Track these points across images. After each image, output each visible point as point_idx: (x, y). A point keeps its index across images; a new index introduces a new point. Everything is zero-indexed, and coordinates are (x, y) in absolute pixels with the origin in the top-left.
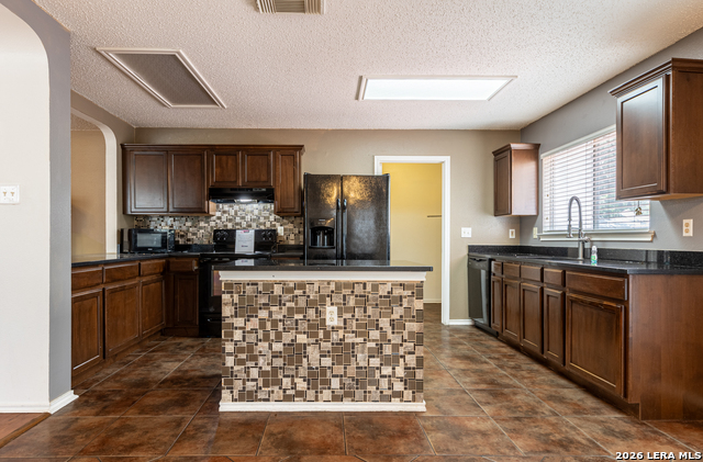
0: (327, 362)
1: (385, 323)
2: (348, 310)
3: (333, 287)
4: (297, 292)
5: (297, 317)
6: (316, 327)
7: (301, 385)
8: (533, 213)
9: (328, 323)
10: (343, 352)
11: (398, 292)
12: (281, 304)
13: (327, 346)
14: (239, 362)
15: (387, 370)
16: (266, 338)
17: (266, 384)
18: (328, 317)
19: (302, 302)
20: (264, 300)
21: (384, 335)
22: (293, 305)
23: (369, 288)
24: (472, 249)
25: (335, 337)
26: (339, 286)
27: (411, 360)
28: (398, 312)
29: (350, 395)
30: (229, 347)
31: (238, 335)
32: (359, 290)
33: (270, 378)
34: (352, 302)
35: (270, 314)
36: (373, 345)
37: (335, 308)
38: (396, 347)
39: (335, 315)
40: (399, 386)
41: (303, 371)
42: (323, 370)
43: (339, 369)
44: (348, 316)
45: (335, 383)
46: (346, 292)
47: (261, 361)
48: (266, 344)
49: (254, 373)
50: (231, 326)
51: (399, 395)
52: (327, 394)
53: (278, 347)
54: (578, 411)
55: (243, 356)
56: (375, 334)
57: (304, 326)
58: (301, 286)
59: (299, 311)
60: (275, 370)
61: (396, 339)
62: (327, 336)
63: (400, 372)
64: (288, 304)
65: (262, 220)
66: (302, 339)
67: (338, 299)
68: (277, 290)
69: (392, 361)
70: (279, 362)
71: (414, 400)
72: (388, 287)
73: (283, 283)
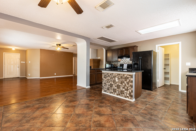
0: (116, 88)
1: (125, 82)
2: (120, 79)
3: (117, 74)
6: (114, 81)
7: (112, 91)
10: (118, 87)
11: (128, 76)
13: (116, 85)
14: (104, 85)
15: (126, 92)
16: (108, 82)
17: (108, 90)
18: (116, 80)
19: (112, 77)
20: (107, 76)
21: (125, 85)
23: (123, 75)
27: (130, 90)
28: (128, 80)
29: (119, 95)
30: (103, 83)
31: (104, 81)
32: (121, 75)
34: (120, 78)
35: (108, 78)
36: (123, 86)
37: (117, 78)
38: (127, 87)
40: (128, 95)
41: (113, 89)
43: (118, 90)
45: (117, 92)
46: (119, 75)
47: (107, 86)
50: (103, 79)
51: (128, 97)
52: (116, 94)
53: (109, 84)
55: (105, 84)
56: (124, 84)
57: (113, 81)
58: (112, 74)
59: (112, 78)
60: (109, 88)
61: (128, 86)
62: (116, 83)
63: (128, 92)
64: (110, 77)
65: (129, 62)
66: (112, 83)
68: (109, 74)
69: (127, 90)
70: (109, 86)
71: (131, 99)
72: (126, 75)
73: (110, 73)
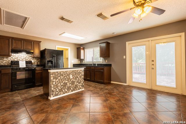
1: (79, 77)
3: (71, 71)
4: (66, 73)
5: (66, 78)
7: (66, 90)
8: (83, 58)
9: (71, 78)
10: (73, 83)
12: (62, 75)
13: (70, 82)
14: (54, 88)
15: (79, 84)
16: (60, 82)
17: (60, 92)
20: (59, 75)
22: (65, 75)
23: (77, 71)
24: (73, 64)
25: (72, 80)
26: (72, 71)
28: (81, 75)
29: (74, 90)
30: (52, 86)
31: (54, 83)
32: (75, 72)
33: (61, 90)
34: (74, 74)
35: (61, 78)
36: (77, 81)
37: (72, 75)
38: (80, 80)
39: (72, 77)
40: (81, 87)
41: (66, 88)
42: (70, 86)
43: (72, 86)
44: (74, 76)
45: (72, 89)
46: (73, 72)
47: (59, 87)
48: (60, 84)
49: (58, 90)
50: (53, 81)
51: (81, 88)
52: (71, 91)
53: (62, 84)
54: (100, 85)
56: (77, 79)
60: (61, 89)
62: (70, 80)
63: (81, 84)
64: (64, 75)
66: (66, 82)
67: (72, 74)
68: (62, 73)
70: (62, 87)
71: (83, 88)
72: (79, 71)
73: (63, 71)
